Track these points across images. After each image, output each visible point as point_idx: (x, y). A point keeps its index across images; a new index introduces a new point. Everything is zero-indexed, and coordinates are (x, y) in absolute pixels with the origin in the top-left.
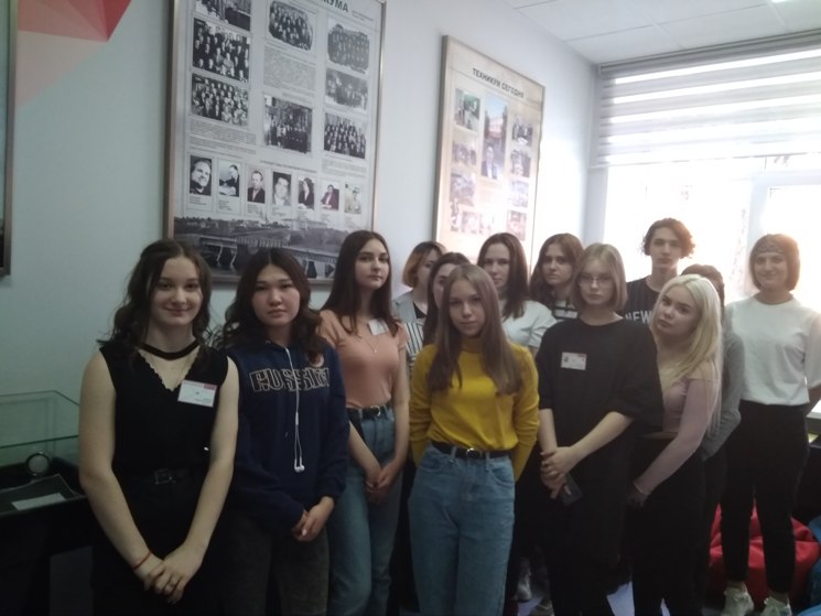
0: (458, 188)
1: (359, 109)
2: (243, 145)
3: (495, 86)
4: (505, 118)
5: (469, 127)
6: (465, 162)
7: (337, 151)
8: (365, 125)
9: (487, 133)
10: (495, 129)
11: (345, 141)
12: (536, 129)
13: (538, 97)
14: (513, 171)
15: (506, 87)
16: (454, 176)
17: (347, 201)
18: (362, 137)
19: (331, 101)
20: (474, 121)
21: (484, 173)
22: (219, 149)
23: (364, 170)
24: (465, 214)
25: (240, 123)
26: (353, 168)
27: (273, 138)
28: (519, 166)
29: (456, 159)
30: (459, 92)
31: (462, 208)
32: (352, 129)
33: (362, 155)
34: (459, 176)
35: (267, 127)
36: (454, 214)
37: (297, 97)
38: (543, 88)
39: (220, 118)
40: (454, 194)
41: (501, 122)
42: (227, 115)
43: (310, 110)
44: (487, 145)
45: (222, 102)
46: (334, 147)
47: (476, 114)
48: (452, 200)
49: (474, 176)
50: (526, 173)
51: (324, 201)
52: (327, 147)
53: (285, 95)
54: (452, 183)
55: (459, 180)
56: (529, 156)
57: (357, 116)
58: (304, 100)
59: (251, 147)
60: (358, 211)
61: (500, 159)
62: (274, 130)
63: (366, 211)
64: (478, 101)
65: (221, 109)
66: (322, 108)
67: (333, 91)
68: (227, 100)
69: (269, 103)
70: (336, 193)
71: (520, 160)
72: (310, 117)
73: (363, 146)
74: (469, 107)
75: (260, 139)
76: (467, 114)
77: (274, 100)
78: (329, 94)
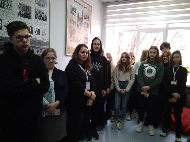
0: (71, 30)
1: (44, 8)
2: (11, 16)
3: (80, 5)
4: (82, 13)
5: (74, 15)
6: (73, 24)
7: (39, 19)
8: (46, 12)
9: (78, 17)
10: (80, 16)
11: (41, 16)
12: (90, 17)
14: (85, 27)
15: (82, 6)
16: (70, 27)
18: (46, 15)
19: (36, 5)
20: (75, 13)
21: (78, 27)
22: (4, 17)
23: (46, 24)
25: (10, 10)
26: (44, 24)
27: (20, 14)
28: (86, 26)
29: (71, 23)
30: (71, 6)
31: (73, 35)
32: (43, 13)
33: (46, 20)
34: (72, 27)
35: (18, 11)
36: (71, 37)
37: (27, 4)
38: (91, 7)
39: (3, 8)
40: (70, 32)
42: (6, 7)
43: (31, 7)
44: (78, 20)
45: (4, 3)
47: (75, 12)
49: (75, 27)
50: (88, 28)
52: (36, 18)
53: (23, 2)
56: (88, 23)
57: (45, 10)
58: (29, 4)
59: (13, 16)
60: (45, 35)
62: (20, 12)
64: (76, 8)
65: (4, 5)
66: (34, 7)
68: (6, 3)
69: (19, 4)
70: (39, 30)
71: (86, 24)
72: (31, 9)
73: (46, 18)
75: (16, 14)
77: (20, 4)
78: (36, 3)
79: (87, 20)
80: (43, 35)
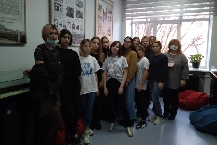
0: (99, 25)
1: (81, 8)
2: (62, 16)
3: (105, 2)
4: (107, 9)
5: (100, 11)
6: (100, 19)
7: (78, 17)
8: (83, 11)
9: (104, 13)
10: (105, 12)
11: (80, 15)
12: (112, 11)
13: (112, 5)
15: (107, 3)
16: (98, 22)
17: (80, 28)
18: (82, 14)
19: (77, 7)
20: (101, 10)
21: (103, 21)
22: (59, 17)
23: (83, 21)
24: (100, 30)
25: (62, 12)
26: (81, 21)
27: (67, 15)
28: (109, 20)
29: (98, 18)
30: (98, 4)
31: (100, 29)
32: (81, 12)
33: (82, 18)
34: (99, 22)
35: (66, 13)
36: (99, 30)
37: (71, 6)
38: (113, 2)
39: (58, 11)
40: (98, 26)
41: (106, 10)
42: (60, 10)
43: (73, 9)
44: (104, 15)
45: (59, 7)
46: (77, 16)
47: (101, 8)
48: (98, 27)
49: (102, 22)
50: (111, 21)
51: (76, 28)
52: (76, 17)
53: (69, 5)
54: (98, 23)
55: (99, 23)
57: (81, 10)
59: (64, 17)
60: (82, 30)
61: (106, 18)
62: (67, 13)
63: (84, 30)
64: (102, 5)
65: (59, 9)
66: (75, 8)
67: (77, 4)
68: (60, 7)
69: (66, 7)
70: (78, 26)
71: (109, 18)
72: (73, 10)
73: (83, 16)
74: (100, 7)
75: (65, 15)
76: (100, 8)
77: (67, 7)
78: (76, 5)
79: (110, 14)
80: (80, 30)
